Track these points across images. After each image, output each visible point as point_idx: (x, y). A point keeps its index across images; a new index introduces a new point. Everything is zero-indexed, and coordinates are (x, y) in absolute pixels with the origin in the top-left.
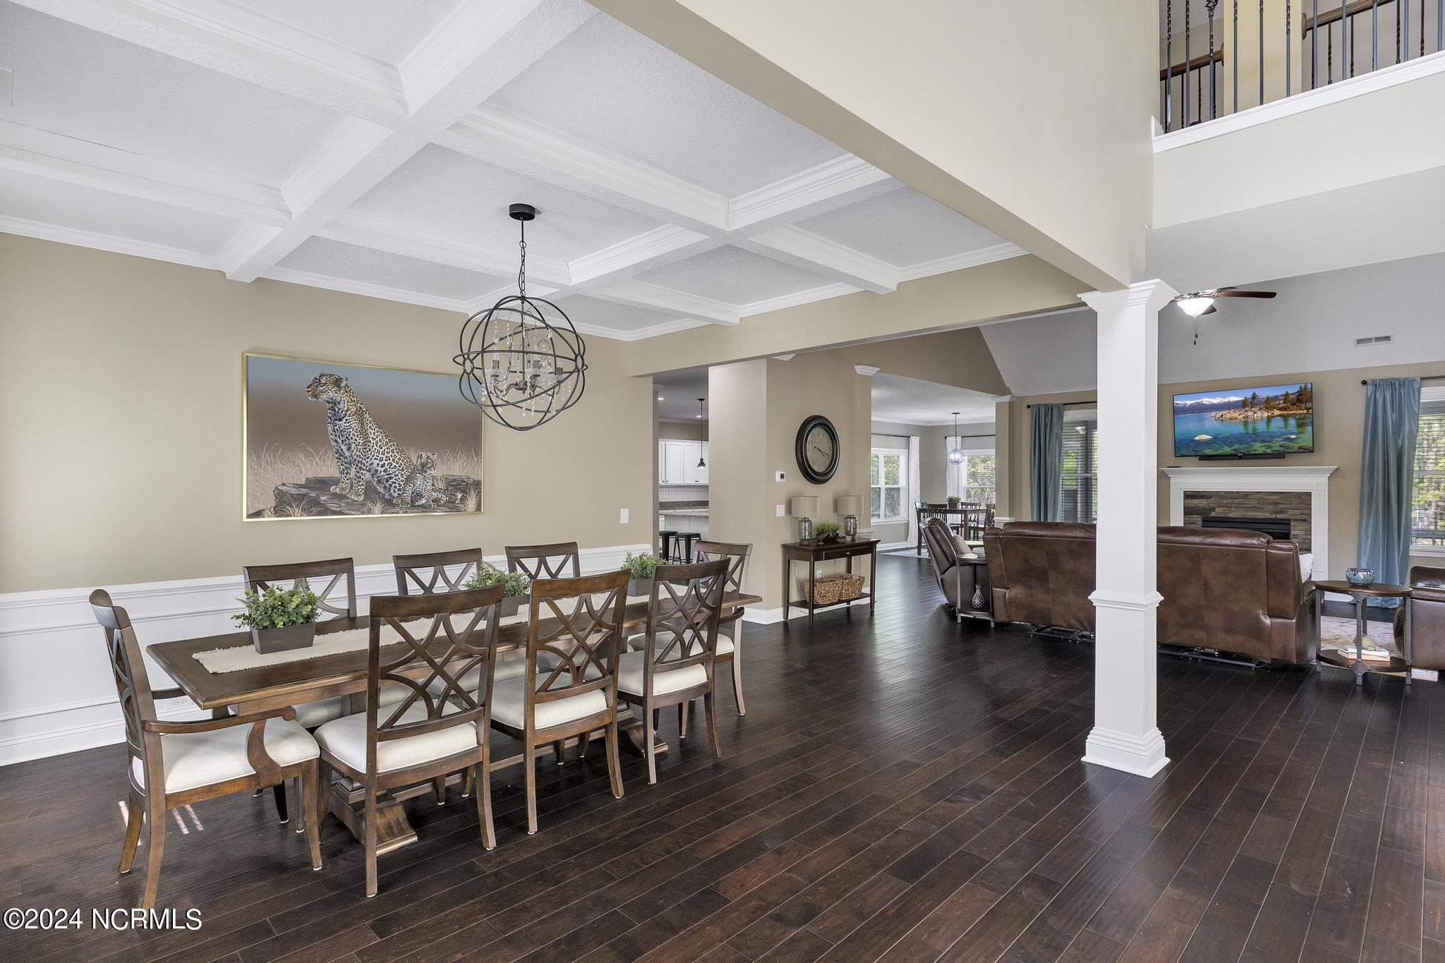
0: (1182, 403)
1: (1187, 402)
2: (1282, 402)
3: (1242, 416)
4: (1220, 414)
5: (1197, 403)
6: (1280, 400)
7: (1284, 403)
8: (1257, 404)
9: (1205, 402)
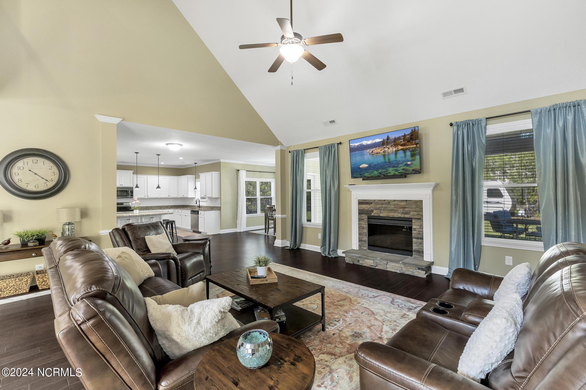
0: (353, 145)
1: (355, 144)
2: (402, 140)
3: (382, 151)
4: (372, 150)
5: (360, 144)
6: (401, 139)
7: (404, 141)
8: (390, 143)
9: (364, 144)
